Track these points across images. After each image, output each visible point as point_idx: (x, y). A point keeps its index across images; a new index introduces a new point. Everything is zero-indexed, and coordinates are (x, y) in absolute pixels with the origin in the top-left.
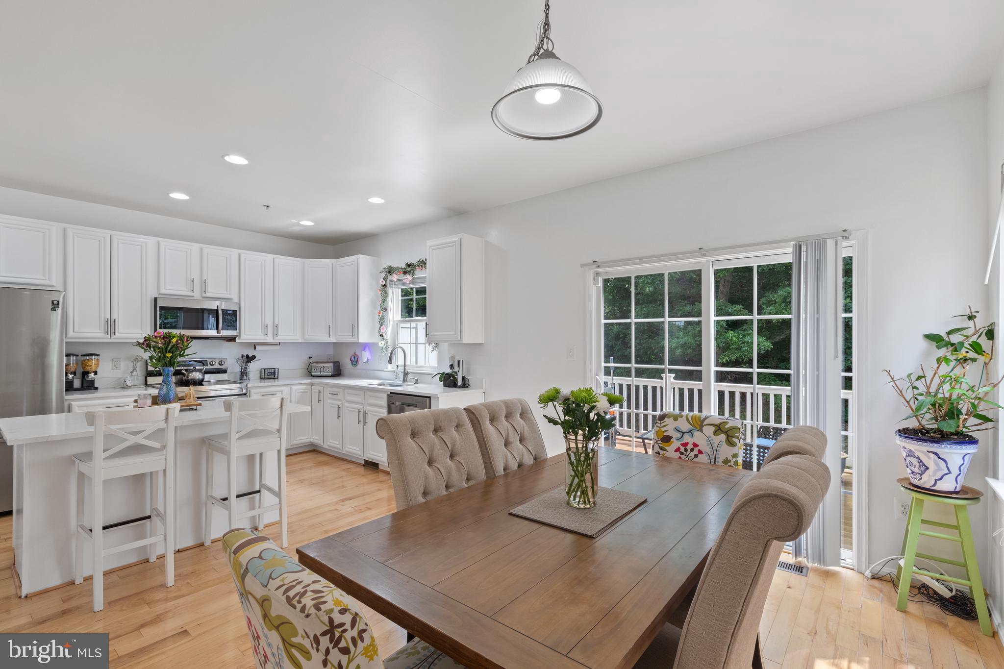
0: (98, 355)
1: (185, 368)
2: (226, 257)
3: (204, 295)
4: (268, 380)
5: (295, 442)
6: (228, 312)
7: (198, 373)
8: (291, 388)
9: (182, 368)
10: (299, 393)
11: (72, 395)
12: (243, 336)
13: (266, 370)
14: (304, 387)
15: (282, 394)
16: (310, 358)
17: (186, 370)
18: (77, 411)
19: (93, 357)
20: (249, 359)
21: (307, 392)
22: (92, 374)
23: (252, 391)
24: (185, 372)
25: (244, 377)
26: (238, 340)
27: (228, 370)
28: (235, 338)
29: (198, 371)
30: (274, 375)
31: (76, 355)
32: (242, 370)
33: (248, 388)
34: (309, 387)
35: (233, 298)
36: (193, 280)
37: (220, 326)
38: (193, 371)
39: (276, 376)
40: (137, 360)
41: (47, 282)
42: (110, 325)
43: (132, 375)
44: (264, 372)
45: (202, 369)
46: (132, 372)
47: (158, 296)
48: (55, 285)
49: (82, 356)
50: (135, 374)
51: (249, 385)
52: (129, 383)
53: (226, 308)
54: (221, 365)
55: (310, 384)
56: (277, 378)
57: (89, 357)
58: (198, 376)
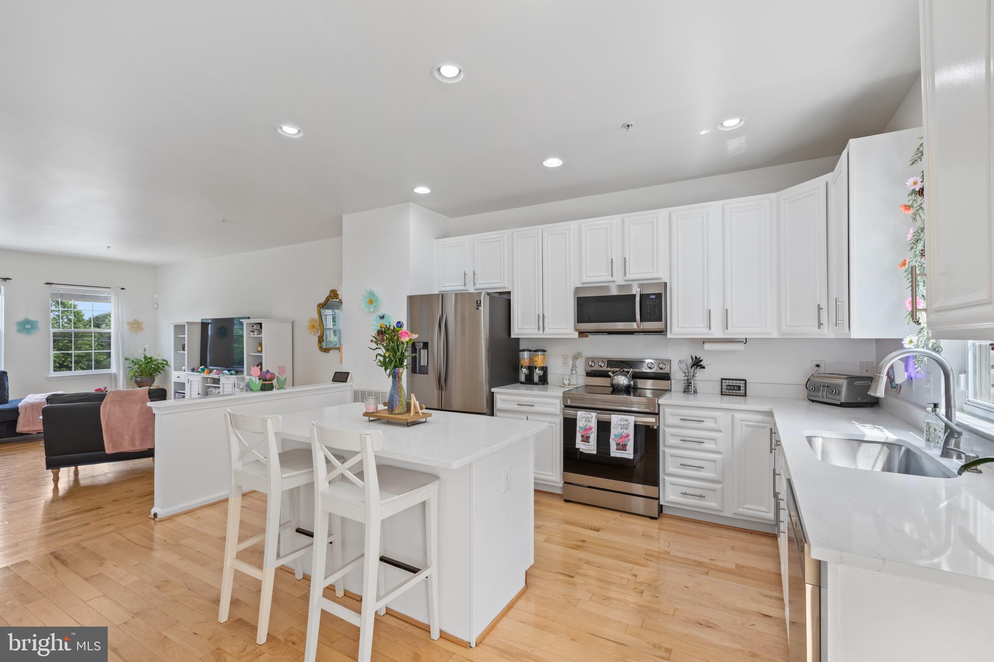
1: (613, 369)
2: (652, 223)
3: (626, 278)
5: (741, 510)
6: (651, 297)
7: (624, 377)
8: (733, 416)
9: (609, 369)
10: (747, 426)
11: (530, 388)
12: (675, 329)
13: (723, 381)
14: (759, 417)
15: (716, 423)
16: (818, 366)
17: (613, 372)
19: (540, 353)
20: (697, 363)
21: (765, 428)
22: (537, 369)
23: (668, 411)
24: (612, 375)
25: (688, 388)
26: (669, 336)
27: (672, 377)
28: (662, 332)
29: (625, 375)
30: (740, 390)
31: (530, 351)
32: (686, 378)
33: (659, 405)
34: (769, 419)
35: (661, 277)
36: (612, 259)
37: (638, 317)
38: (619, 375)
39: (742, 392)
40: (576, 357)
41: (502, 284)
42: (541, 320)
43: (572, 373)
44: (724, 384)
45: (628, 372)
46: (572, 370)
47: (580, 285)
48: (506, 286)
49: (534, 351)
50: (574, 372)
51: (661, 401)
52: (566, 382)
53: (646, 291)
54: (661, 368)
55: (770, 414)
56: (745, 395)
57: (537, 353)
58: (622, 380)
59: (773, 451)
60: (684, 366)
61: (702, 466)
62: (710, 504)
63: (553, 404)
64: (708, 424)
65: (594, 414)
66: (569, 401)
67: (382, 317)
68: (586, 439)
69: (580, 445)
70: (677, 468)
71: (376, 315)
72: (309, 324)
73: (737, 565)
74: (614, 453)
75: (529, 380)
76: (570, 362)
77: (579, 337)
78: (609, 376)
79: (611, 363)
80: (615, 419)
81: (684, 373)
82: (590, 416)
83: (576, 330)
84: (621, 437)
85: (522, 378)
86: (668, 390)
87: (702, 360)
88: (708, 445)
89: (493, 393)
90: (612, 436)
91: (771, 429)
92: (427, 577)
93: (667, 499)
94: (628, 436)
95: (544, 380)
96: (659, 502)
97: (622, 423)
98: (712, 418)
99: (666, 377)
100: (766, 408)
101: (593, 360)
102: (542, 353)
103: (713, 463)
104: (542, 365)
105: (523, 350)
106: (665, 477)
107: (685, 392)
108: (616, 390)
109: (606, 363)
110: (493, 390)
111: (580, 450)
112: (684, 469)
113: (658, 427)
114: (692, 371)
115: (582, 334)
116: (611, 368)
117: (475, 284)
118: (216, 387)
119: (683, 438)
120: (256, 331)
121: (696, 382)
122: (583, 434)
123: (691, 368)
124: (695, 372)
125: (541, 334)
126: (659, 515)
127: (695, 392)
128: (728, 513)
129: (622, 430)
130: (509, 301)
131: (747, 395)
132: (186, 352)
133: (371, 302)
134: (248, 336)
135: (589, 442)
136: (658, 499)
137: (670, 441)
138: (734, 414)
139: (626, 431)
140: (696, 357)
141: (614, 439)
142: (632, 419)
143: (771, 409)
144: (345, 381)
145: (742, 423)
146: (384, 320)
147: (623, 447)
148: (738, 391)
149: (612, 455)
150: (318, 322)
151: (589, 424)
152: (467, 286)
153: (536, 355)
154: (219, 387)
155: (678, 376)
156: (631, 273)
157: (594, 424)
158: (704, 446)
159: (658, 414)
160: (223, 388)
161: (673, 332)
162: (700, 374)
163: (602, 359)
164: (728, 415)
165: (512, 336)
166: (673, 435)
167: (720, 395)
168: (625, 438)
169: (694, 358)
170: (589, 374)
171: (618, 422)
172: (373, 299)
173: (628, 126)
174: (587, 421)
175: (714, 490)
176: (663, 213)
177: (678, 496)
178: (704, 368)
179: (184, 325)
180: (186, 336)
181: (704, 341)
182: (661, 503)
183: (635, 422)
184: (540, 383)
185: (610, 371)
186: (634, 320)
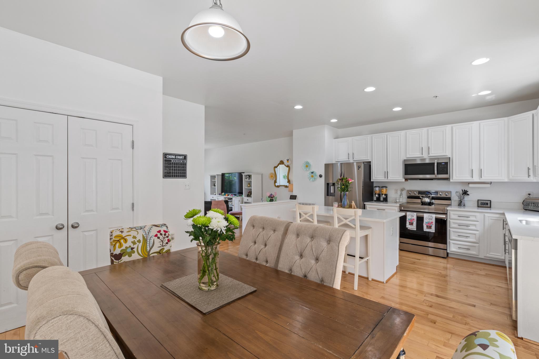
0: (386, 187)
1: (422, 195)
2: (443, 131)
3: (429, 155)
4: (481, 208)
5: (488, 255)
6: (442, 164)
7: (428, 199)
8: (484, 215)
9: (420, 195)
10: (491, 219)
11: (380, 203)
12: (455, 178)
13: (479, 201)
14: (497, 216)
15: (476, 218)
16: (529, 194)
17: (422, 197)
18: (368, 209)
19: (384, 188)
20: (465, 193)
21: (500, 220)
22: (383, 195)
23: (451, 212)
24: (421, 198)
25: (460, 204)
26: (451, 180)
27: (452, 199)
28: (448, 179)
29: (428, 198)
30: (488, 205)
31: (379, 187)
32: (460, 199)
33: (447, 210)
34: (502, 216)
35: (447, 155)
36: (422, 147)
37: (436, 172)
38: (425, 197)
39: (489, 206)
40: (402, 190)
41: (367, 158)
42: (386, 174)
43: (400, 197)
44: (479, 202)
45: (430, 197)
46: (400, 196)
47: (406, 159)
48: (369, 159)
49: (381, 187)
50: (401, 196)
51: (448, 209)
52: (398, 201)
53: (440, 161)
54: (446, 195)
55: (503, 214)
56: (490, 207)
57: (383, 188)
58: (427, 200)
59: (504, 229)
60: (458, 194)
61: (469, 236)
62: (473, 252)
63: (394, 209)
64: (471, 218)
65: (415, 214)
66: (403, 208)
67: (312, 173)
68: (411, 224)
69: (408, 226)
70: (456, 237)
71: (309, 171)
72: (270, 175)
73: (486, 274)
74: (425, 229)
75: (378, 200)
76: (399, 192)
77: (405, 181)
78: (420, 198)
79: (420, 192)
80: (425, 216)
81: (459, 197)
82: (413, 214)
83: (404, 178)
84: (429, 223)
85: (375, 199)
86: (450, 205)
87: (468, 191)
88: (471, 227)
89: (365, 204)
90: (424, 223)
91: (503, 220)
92: (368, 260)
93: (451, 250)
94: (432, 223)
95: (386, 200)
96: (447, 252)
97: (429, 217)
98: (474, 216)
99: (449, 199)
100: (501, 212)
101: (411, 191)
102: (385, 188)
103: (475, 235)
104: (385, 193)
105: (376, 187)
106: (450, 241)
107: (459, 205)
108: (423, 203)
109: (418, 192)
110: (365, 203)
111: (408, 229)
112: (459, 237)
113: (447, 219)
114: (463, 196)
115: (406, 180)
116: (421, 195)
117: (353, 158)
118: (231, 202)
119: (459, 224)
120: (248, 178)
121: (464, 201)
122: (410, 222)
123: (462, 195)
124: (464, 197)
125: (386, 180)
126: (447, 257)
127: (464, 205)
128: (481, 256)
129: (429, 220)
130: (370, 166)
131: (491, 207)
132: (216, 187)
133: (307, 166)
134: (245, 181)
135: (413, 225)
136: (447, 250)
137: (453, 225)
138: (485, 214)
139: (431, 221)
140: (465, 190)
141: (425, 224)
142: (434, 216)
143: (504, 212)
144: (295, 199)
145: (489, 218)
146: (314, 174)
147: (430, 227)
148: (487, 206)
149: (424, 230)
150: (274, 174)
151: (413, 218)
152: (350, 159)
153: (382, 189)
154: (232, 202)
155: (455, 198)
156: (432, 153)
157: (415, 218)
158: (469, 228)
159: (447, 214)
160: (234, 202)
161: (454, 179)
162: (466, 198)
163: (416, 191)
164: (482, 215)
165: (372, 181)
166: (454, 223)
167: (477, 207)
168: (431, 224)
169: (464, 190)
170: (409, 197)
171: (427, 217)
172: (308, 165)
173: (436, 96)
174: (412, 216)
175: (475, 246)
176: (449, 127)
177: (456, 249)
178: (469, 195)
179: (215, 176)
180: (216, 180)
181: (469, 183)
182: (448, 252)
183: (435, 217)
184: (384, 201)
185: (420, 196)
186: (434, 174)
